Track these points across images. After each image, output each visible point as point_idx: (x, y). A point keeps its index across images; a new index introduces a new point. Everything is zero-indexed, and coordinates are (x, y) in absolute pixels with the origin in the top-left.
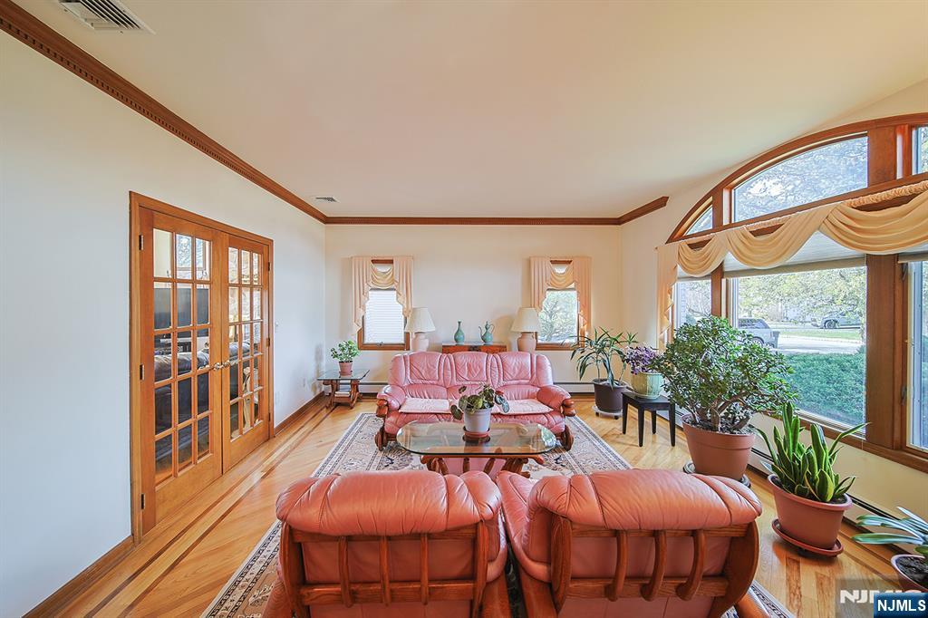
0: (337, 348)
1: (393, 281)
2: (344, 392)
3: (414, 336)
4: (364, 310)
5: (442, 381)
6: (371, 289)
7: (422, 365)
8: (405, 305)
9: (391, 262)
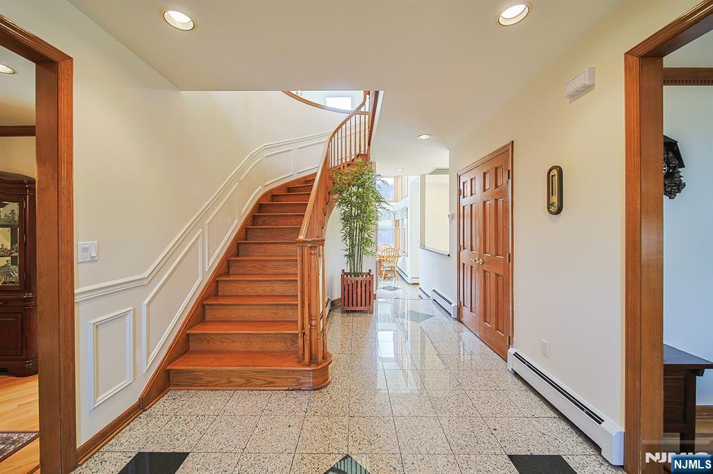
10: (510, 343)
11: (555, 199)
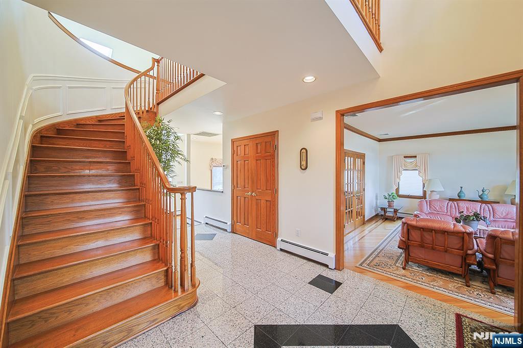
0: (387, 195)
1: (417, 166)
2: (390, 214)
3: (429, 192)
4: (400, 179)
5: (449, 213)
6: (404, 170)
7: (437, 206)
8: (424, 178)
9: (416, 157)
10: (276, 236)
11: (304, 163)
